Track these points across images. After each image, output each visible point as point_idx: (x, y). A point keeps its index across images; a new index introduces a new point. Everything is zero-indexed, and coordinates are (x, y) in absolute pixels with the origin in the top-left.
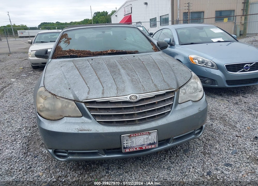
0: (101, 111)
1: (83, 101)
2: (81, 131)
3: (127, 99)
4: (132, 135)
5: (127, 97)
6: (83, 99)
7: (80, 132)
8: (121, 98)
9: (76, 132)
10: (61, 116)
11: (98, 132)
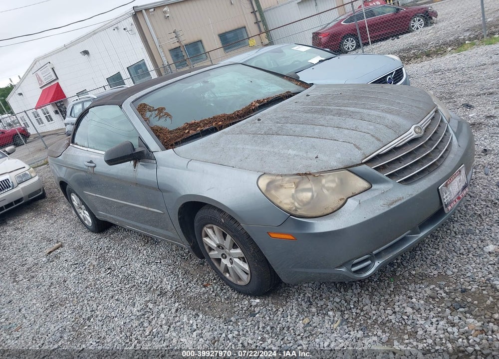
0: (393, 166)
1: (363, 161)
2: (391, 204)
3: (413, 135)
4: (448, 182)
5: (411, 133)
6: (361, 159)
7: (392, 207)
8: (406, 136)
9: (387, 209)
10: (341, 200)
11: (412, 196)
